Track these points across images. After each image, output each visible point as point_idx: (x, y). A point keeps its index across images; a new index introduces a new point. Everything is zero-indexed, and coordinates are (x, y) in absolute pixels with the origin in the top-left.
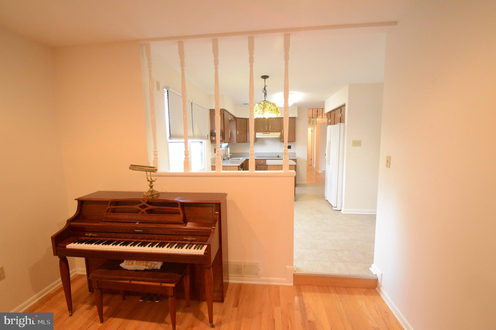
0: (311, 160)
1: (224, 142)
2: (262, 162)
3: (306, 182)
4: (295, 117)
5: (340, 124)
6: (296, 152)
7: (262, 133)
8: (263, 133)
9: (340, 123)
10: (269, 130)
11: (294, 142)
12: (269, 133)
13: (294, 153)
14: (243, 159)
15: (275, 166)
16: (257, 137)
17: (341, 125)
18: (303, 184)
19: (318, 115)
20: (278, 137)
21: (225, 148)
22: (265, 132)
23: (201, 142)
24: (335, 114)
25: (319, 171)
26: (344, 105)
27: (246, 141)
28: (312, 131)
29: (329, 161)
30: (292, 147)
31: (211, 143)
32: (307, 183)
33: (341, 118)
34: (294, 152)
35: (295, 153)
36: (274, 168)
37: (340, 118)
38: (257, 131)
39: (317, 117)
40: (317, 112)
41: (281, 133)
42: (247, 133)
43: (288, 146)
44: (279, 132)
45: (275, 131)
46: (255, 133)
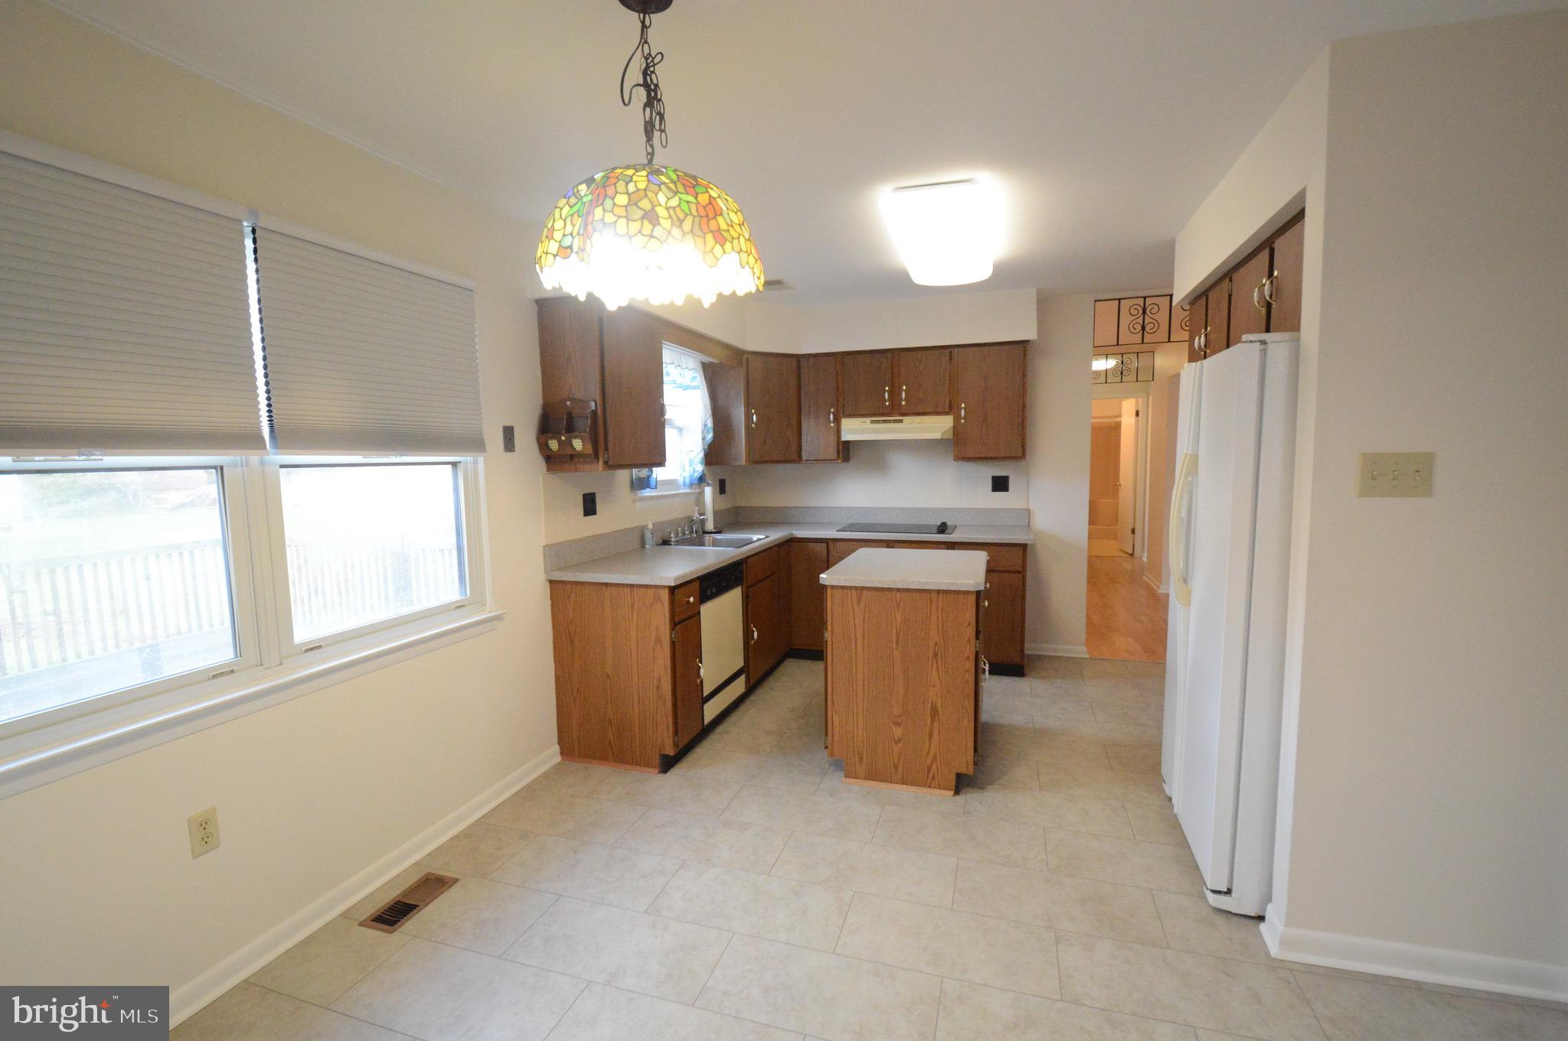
0: (1133, 531)
1: (606, 462)
3: (1080, 651)
4: (1023, 343)
5: (1263, 342)
6: (1030, 508)
7: (868, 420)
8: (873, 422)
9: (1268, 330)
10: (900, 404)
11: (1023, 463)
12: (901, 421)
13: (1022, 510)
14: (767, 537)
15: (865, 592)
16: (846, 436)
17: (1270, 347)
18: (1068, 658)
19: (1147, 328)
20: (938, 436)
21: (691, 485)
22: (883, 415)
23: (454, 464)
24: (1230, 296)
25: (1161, 586)
26: (1294, 218)
27: (795, 457)
28: (1137, 414)
29: (1185, 581)
30: (1012, 484)
31: (549, 470)
32: (1087, 656)
33: (1269, 306)
34: (1026, 507)
35: (1029, 510)
36: (859, 602)
37: (1264, 311)
38: (844, 413)
39: (1143, 341)
40: (1144, 312)
41: (957, 419)
42: (803, 422)
43: (993, 477)
44: (947, 413)
45: (928, 410)
46: (837, 421)
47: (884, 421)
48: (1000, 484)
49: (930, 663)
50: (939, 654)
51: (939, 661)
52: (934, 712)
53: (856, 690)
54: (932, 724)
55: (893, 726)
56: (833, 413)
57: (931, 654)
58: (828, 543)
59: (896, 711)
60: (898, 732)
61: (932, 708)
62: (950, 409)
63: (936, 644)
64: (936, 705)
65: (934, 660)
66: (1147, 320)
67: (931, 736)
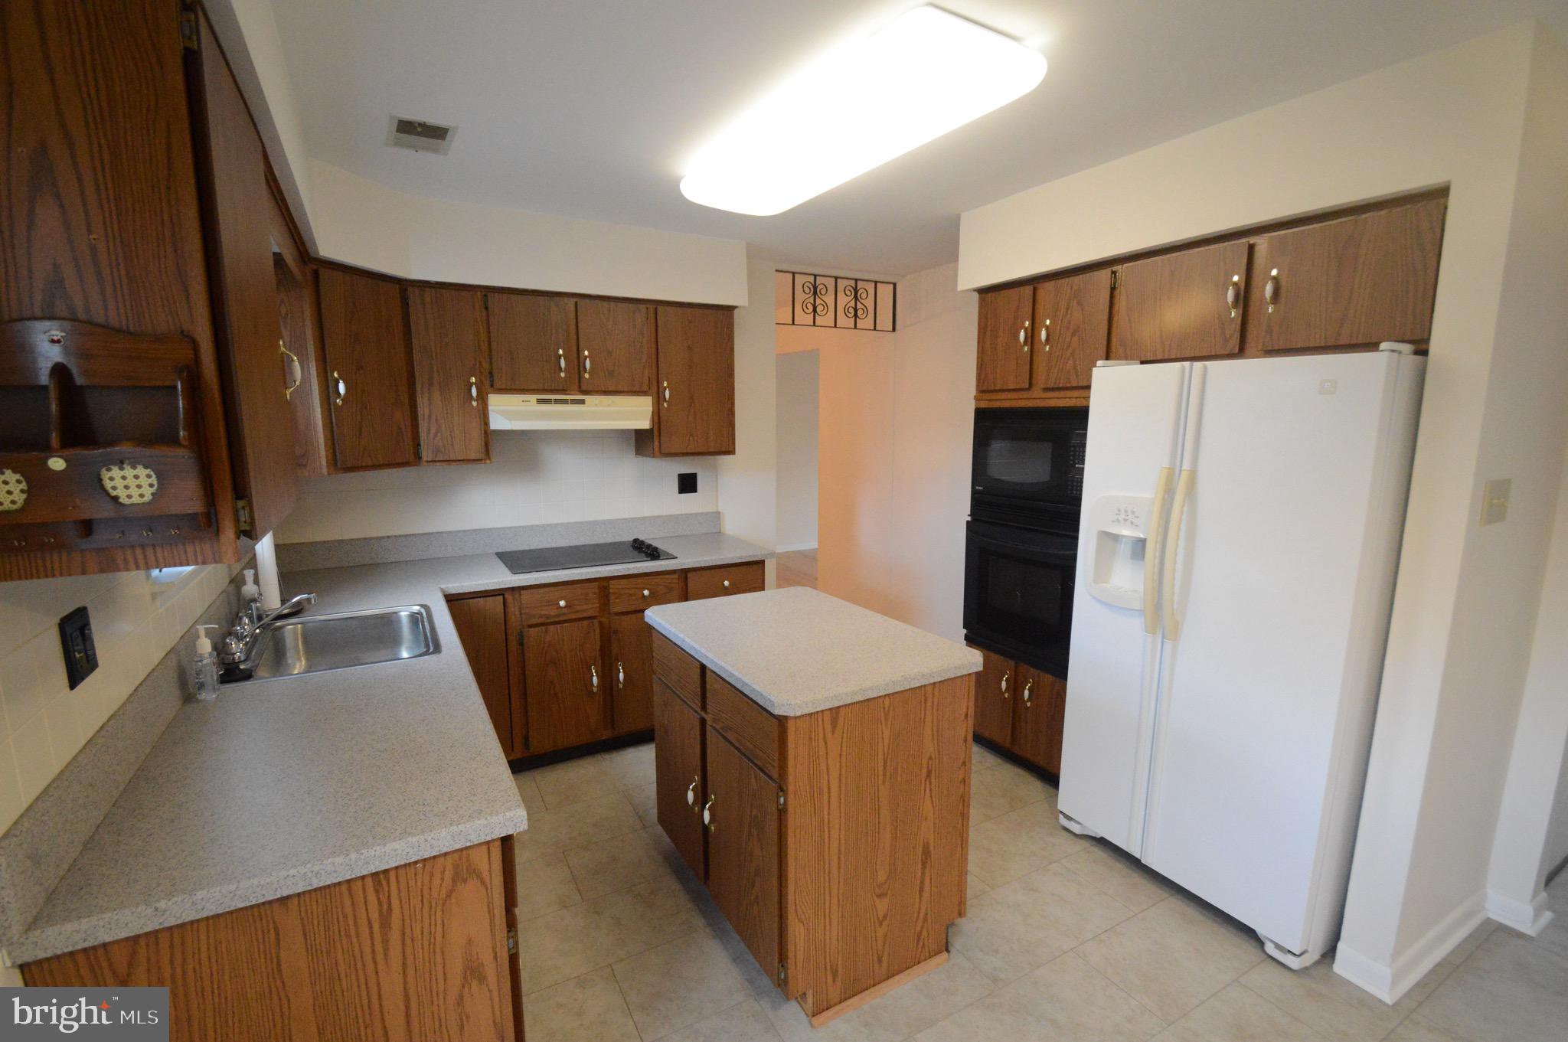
2: (562, 603)
4: (731, 310)
6: (720, 510)
7: (533, 398)
8: (540, 401)
10: (581, 376)
12: (582, 402)
13: (712, 513)
16: (497, 423)
19: (818, 310)
20: (635, 424)
22: (556, 391)
27: (412, 458)
30: (700, 482)
34: (715, 510)
35: (718, 513)
36: (833, 731)
38: (492, 386)
39: (814, 322)
40: (815, 293)
41: (658, 399)
42: (419, 400)
43: (680, 475)
44: (644, 393)
45: (620, 388)
46: (482, 399)
47: (557, 401)
48: (688, 484)
49: (923, 785)
50: (933, 772)
51: (933, 780)
52: (926, 852)
53: (829, 873)
54: (923, 874)
55: (875, 898)
56: (475, 384)
57: (924, 771)
58: (503, 595)
59: (882, 876)
60: (882, 906)
61: (924, 848)
62: (649, 386)
63: (930, 758)
64: (928, 843)
65: (928, 782)
66: (818, 301)
67: (921, 891)
